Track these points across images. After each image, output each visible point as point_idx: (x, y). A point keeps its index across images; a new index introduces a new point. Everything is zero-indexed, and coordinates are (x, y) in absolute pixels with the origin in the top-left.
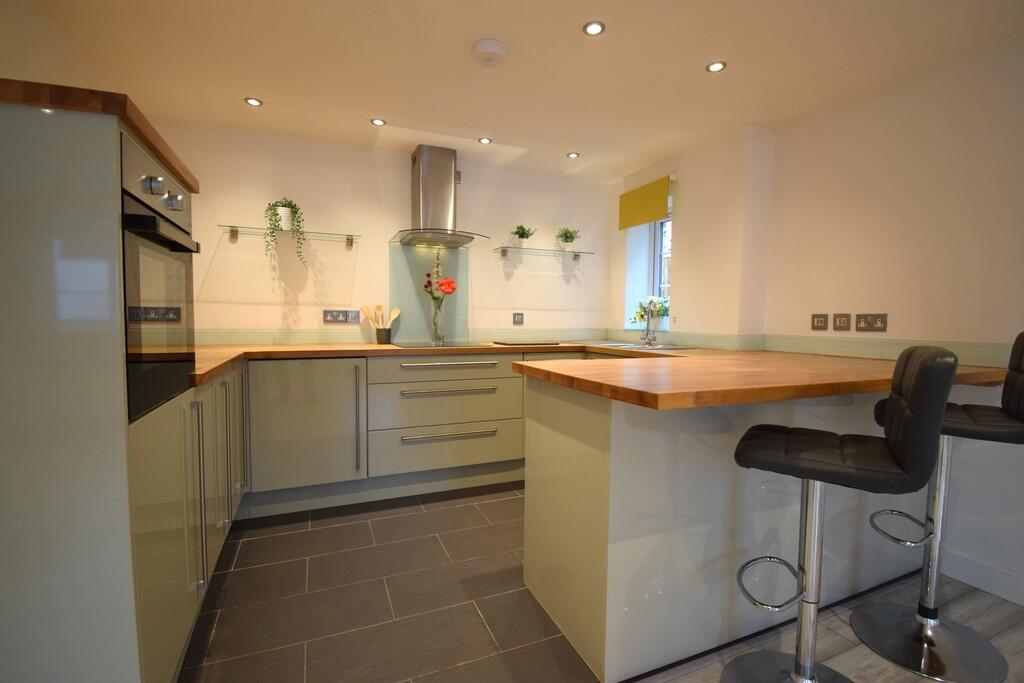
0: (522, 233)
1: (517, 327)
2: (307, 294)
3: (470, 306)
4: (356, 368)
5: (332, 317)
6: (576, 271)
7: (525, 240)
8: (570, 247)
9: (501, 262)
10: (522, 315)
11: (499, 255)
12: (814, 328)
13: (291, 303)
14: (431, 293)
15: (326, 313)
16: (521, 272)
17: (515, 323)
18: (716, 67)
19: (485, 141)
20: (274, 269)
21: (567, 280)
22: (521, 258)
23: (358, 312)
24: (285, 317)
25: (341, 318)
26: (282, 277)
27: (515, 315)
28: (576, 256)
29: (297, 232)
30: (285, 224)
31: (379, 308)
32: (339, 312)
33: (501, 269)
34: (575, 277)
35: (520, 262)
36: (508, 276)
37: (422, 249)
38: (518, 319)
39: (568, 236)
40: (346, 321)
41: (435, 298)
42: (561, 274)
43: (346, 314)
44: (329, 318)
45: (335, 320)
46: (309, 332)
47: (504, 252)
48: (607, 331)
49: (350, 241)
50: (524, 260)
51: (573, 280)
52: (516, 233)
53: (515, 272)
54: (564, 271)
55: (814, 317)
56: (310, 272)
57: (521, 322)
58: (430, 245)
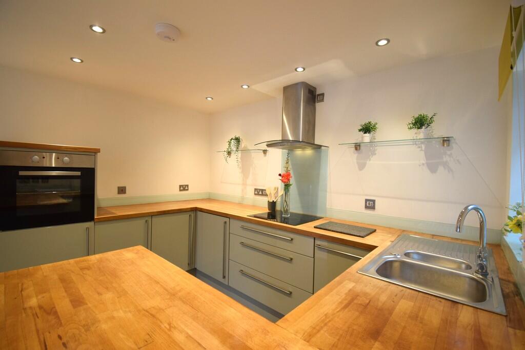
0: (367, 129)
1: (369, 212)
3: (328, 190)
4: (225, 222)
5: (257, 192)
6: (446, 158)
10: (374, 201)
11: (353, 149)
13: (244, 184)
15: (255, 190)
16: (374, 163)
21: (433, 168)
22: (375, 150)
23: (267, 191)
24: (243, 191)
25: (260, 193)
27: (366, 200)
28: (446, 141)
32: (260, 190)
33: (355, 161)
35: (374, 154)
36: (361, 167)
38: (370, 205)
40: (262, 195)
42: (423, 161)
43: (262, 191)
45: (258, 194)
46: (250, 198)
47: (357, 147)
49: (265, 152)
51: (441, 169)
52: (361, 130)
53: (368, 162)
54: (427, 159)
56: (251, 169)
57: (373, 208)
58: (303, 148)
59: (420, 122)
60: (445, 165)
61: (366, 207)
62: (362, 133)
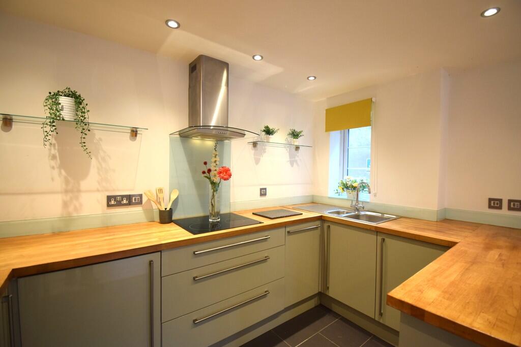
0: (268, 132)
1: (263, 198)
2: (90, 181)
4: (151, 263)
6: (297, 158)
7: (271, 136)
8: (297, 142)
9: (253, 152)
10: (265, 189)
11: (251, 146)
12: (490, 207)
13: (72, 190)
14: (209, 178)
15: (109, 198)
16: (265, 158)
17: (261, 195)
18: (491, 12)
19: (258, 58)
20: (54, 157)
21: (292, 164)
22: (265, 149)
23: (141, 196)
24: (65, 205)
25: (125, 201)
26: (63, 166)
27: (261, 189)
28: (297, 148)
29: (81, 122)
30: (67, 114)
31: (161, 191)
32: (123, 197)
33: (253, 156)
34: (296, 161)
35: (265, 152)
36: (257, 161)
37: (196, 142)
38: (263, 192)
39: (295, 135)
40: (130, 203)
41: (213, 183)
42: (289, 160)
43: (129, 197)
44: (113, 202)
45: (119, 204)
47: (255, 144)
48: (313, 196)
49: (134, 133)
50: (266, 150)
51: (295, 164)
52: (264, 131)
53: (261, 158)
54: (290, 158)
55: (490, 200)
56: (94, 161)
57: (265, 194)
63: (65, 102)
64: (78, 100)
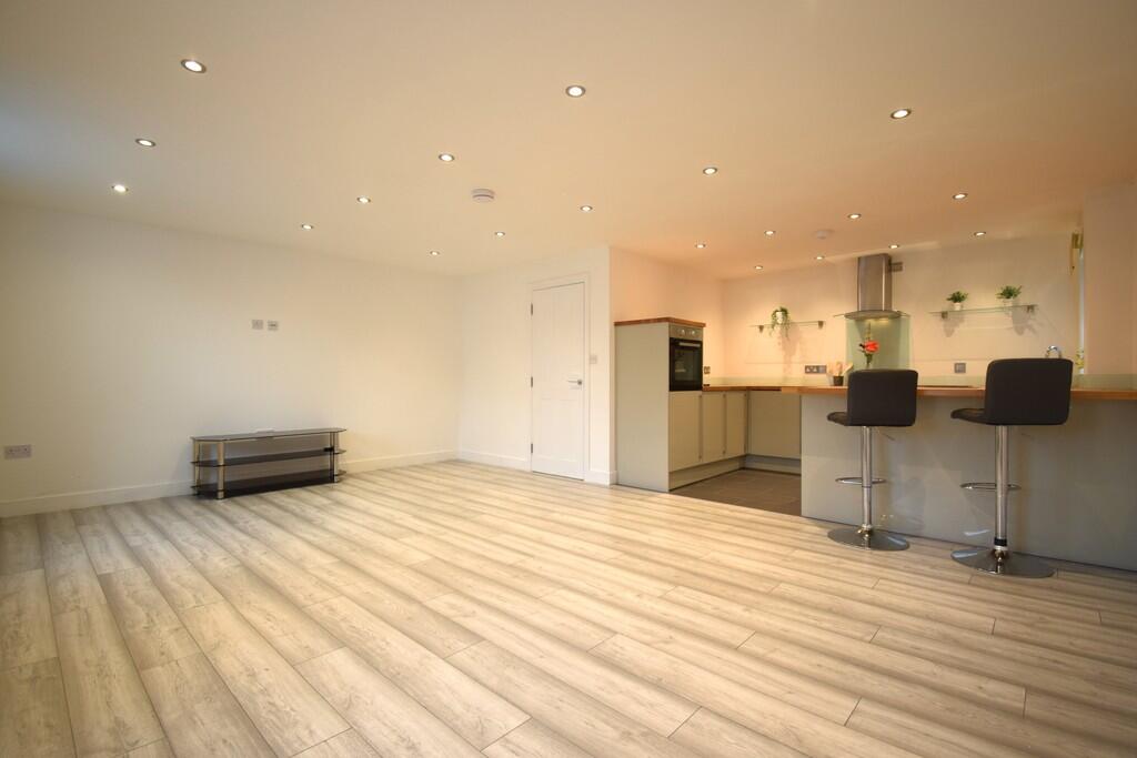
0: (957, 298)
1: (960, 375)
2: (796, 358)
3: (911, 357)
5: (810, 370)
6: (1030, 322)
7: (961, 303)
9: (943, 323)
10: (964, 364)
11: (939, 317)
13: (788, 362)
14: (864, 352)
15: (806, 367)
16: (962, 329)
21: (1020, 331)
23: (825, 366)
24: (785, 370)
25: (815, 370)
26: (784, 348)
27: (956, 365)
28: (1030, 308)
29: (787, 324)
30: (780, 321)
31: (838, 363)
32: (814, 367)
33: (942, 328)
35: (962, 322)
36: (949, 333)
37: (870, 322)
38: (960, 368)
39: (1011, 293)
40: (818, 372)
42: (1011, 326)
43: (818, 367)
44: (808, 370)
45: (811, 372)
46: (797, 377)
47: (944, 315)
49: (821, 324)
51: (1027, 331)
52: (951, 299)
53: (957, 329)
54: (1014, 324)
56: (798, 345)
57: (963, 370)
58: (877, 318)
59: (1009, 293)
60: (1030, 328)
61: (956, 371)
62: (950, 302)
63: (779, 314)
64: (784, 311)
